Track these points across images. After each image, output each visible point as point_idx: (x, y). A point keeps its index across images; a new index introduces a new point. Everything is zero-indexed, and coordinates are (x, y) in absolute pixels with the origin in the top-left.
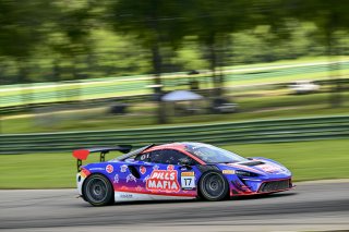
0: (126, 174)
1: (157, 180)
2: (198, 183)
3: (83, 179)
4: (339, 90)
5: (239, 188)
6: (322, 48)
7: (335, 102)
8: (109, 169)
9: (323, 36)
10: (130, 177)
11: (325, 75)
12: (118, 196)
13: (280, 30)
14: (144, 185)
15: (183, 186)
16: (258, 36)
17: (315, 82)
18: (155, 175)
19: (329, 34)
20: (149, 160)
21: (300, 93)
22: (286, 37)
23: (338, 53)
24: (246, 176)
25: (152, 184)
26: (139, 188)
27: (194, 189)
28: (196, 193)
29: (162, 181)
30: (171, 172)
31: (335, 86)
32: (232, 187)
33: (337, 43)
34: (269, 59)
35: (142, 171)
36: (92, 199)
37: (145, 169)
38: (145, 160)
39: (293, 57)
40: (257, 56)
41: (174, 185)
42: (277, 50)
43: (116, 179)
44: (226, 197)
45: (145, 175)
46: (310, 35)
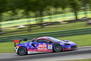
0: (31, 46)
1: (40, 47)
2: (53, 47)
3: (18, 48)
4: (31, 27)
5: (65, 48)
6: (26, 16)
7: (29, 30)
8: (26, 45)
9: (26, 13)
10: (32, 47)
11: (26, 23)
12: (29, 52)
13: (14, 12)
14: (36, 49)
15: (49, 48)
16: (9, 14)
17: (24, 25)
18: (40, 46)
19: (27, 13)
20: (37, 42)
21: (20, 28)
22: (16, 14)
23: (30, 17)
24: (66, 45)
25: (39, 49)
26: (35, 50)
27: (52, 49)
28: (52, 50)
29: (42, 48)
30: (45, 45)
31: (30, 26)
32: (63, 48)
33: (29, 15)
34: (12, 20)
35: (35, 45)
36: (21, 54)
37: (36, 45)
38: (36, 42)
39: (18, 19)
40: (9, 19)
41: (46, 49)
42: (14, 17)
43: (28, 48)
44: (62, 51)
45: (37, 46)
46: (22, 13)
